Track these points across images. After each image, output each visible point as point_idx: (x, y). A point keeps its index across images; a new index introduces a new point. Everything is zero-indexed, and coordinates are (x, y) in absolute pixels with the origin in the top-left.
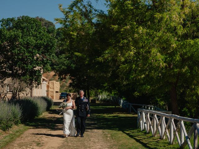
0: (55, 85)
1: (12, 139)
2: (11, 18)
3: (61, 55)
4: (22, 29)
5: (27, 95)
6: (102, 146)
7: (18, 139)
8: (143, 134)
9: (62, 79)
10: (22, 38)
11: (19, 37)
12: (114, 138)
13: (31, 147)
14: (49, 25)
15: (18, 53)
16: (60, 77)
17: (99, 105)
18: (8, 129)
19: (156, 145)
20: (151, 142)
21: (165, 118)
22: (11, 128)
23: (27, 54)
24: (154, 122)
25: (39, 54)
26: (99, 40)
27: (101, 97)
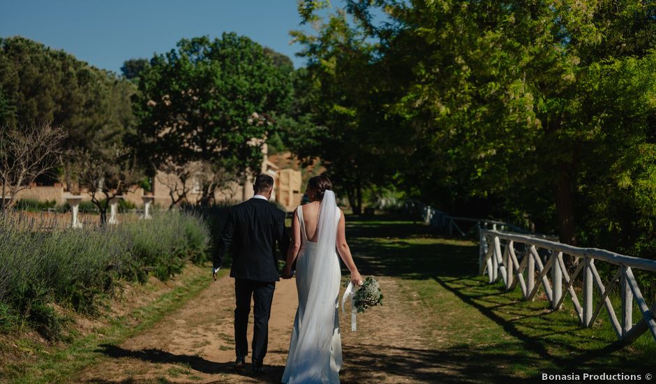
0: (291, 177)
1: (179, 302)
2: (200, 36)
3: (303, 114)
4: (223, 58)
5: (232, 196)
6: (402, 327)
7: (193, 302)
8: (497, 291)
9: (304, 166)
10: (222, 79)
11: (217, 77)
12: (427, 302)
13: (219, 327)
14: (281, 61)
15: (213, 108)
16: (302, 161)
17: (380, 218)
18: (173, 275)
19: (548, 330)
20: (528, 317)
21: (564, 254)
22: (179, 272)
23: (232, 112)
24: (530, 263)
25: (259, 112)
26: (388, 69)
27: (383, 202)
